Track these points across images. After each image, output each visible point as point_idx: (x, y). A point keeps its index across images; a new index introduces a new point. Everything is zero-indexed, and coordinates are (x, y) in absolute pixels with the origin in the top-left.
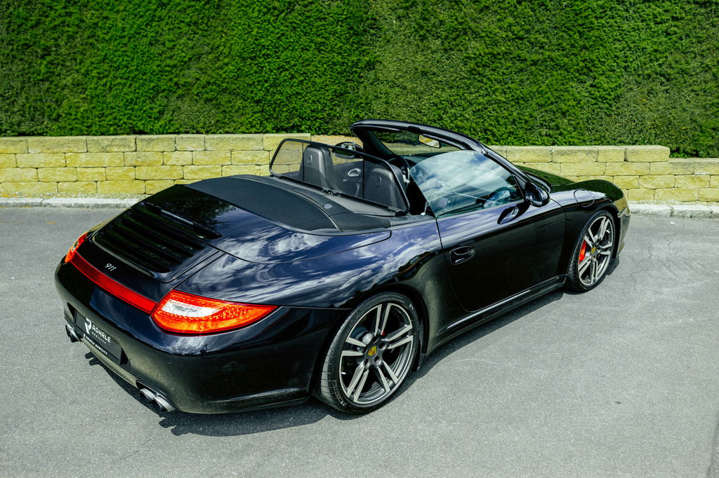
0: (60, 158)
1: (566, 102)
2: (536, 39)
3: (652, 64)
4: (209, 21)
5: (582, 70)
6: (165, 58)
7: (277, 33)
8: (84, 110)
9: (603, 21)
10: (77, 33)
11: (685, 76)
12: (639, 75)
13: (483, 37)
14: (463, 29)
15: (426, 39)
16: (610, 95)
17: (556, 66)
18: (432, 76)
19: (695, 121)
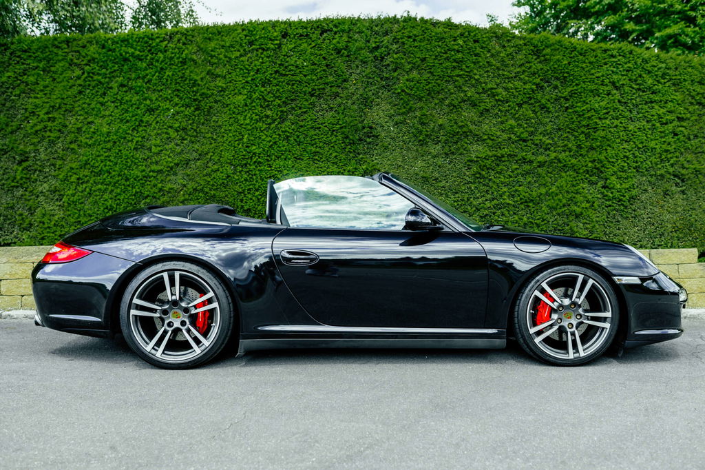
1: (579, 204)
2: (540, 140)
3: (664, 165)
4: (198, 127)
5: (592, 171)
6: (151, 163)
7: (270, 141)
8: (59, 218)
9: (608, 122)
10: (59, 138)
11: (700, 176)
12: (651, 176)
13: (485, 139)
14: (464, 132)
15: (425, 144)
16: (624, 196)
17: (565, 167)
18: (434, 182)
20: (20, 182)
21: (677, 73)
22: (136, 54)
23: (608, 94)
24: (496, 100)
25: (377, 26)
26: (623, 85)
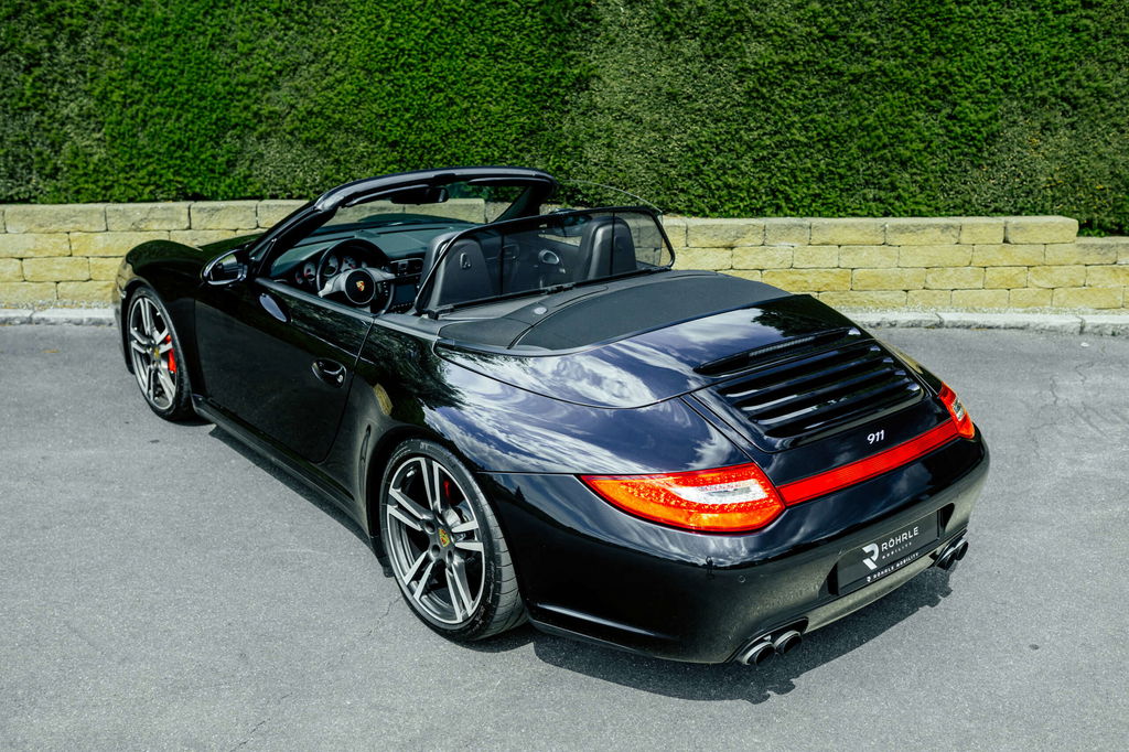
0: (60, 241)
1: (908, 144)
2: (859, 38)
3: (1048, 81)
4: (309, 6)
5: (935, 91)
6: (237, 70)
7: (427, 28)
8: (99, 160)
10: (86, 27)
11: (1103, 100)
13: (771, 34)
14: (737, 22)
15: (674, 38)
16: (979, 132)
17: (895, 84)
18: (685, 101)
19: (1119, 176)
20: (32, 101)
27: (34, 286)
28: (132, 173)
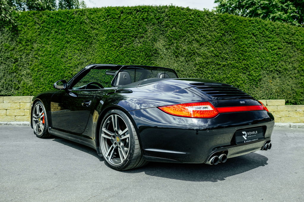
0: (17, 105)
1: (239, 81)
2: (224, 56)
3: (272, 66)
4: (87, 49)
5: (244, 69)
6: (68, 63)
7: (116, 55)
8: (30, 85)
9: (250, 49)
10: (30, 53)
11: (287, 71)
12: (268, 71)
13: (202, 55)
14: (193, 53)
15: (178, 57)
16: (256, 78)
17: (234, 67)
18: (181, 72)
19: (293, 90)
20: (15, 70)
21: (278, 30)
22: (62, 20)
23: (251, 38)
24: (206, 40)
25: (159, 9)
26: (257, 34)
27: (9, 117)
28: (38, 88)
